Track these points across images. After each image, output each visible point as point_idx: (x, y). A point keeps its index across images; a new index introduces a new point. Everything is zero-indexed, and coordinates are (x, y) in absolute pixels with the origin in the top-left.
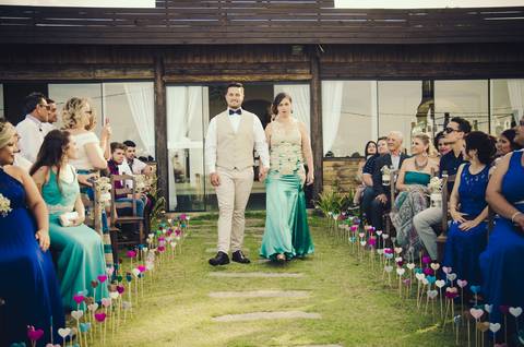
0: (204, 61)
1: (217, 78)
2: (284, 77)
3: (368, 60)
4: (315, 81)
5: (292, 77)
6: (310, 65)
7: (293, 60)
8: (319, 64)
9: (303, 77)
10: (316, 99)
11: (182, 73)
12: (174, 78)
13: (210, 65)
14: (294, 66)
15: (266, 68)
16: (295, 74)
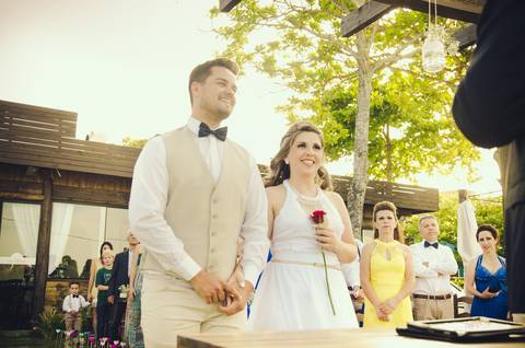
2: (15, 195)
3: (100, 187)
4: (47, 203)
5: (24, 197)
6: (43, 187)
7: (25, 180)
8: (52, 186)
9: (35, 197)
10: (46, 219)
14: (27, 185)
16: (28, 194)
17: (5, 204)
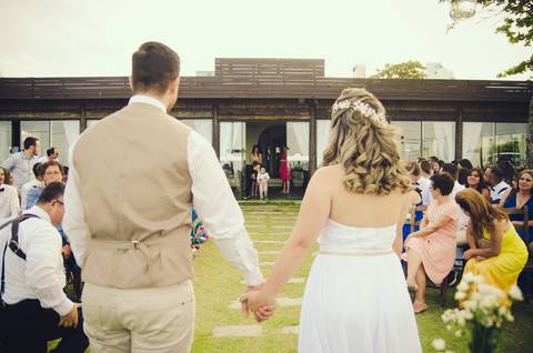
0: (244, 107)
1: (251, 117)
2: (293, 117)
4: (313, 120)
5: (298, 118)
6: (309, 110)
7: (299, 107)
8: (315, 109)
9: (305, 118)
10: (313, 131)
11: (230, 114)
12: (225, 117)
13: (247, 109)
14: (299, 110)
15: (281, 111)
16: (300, 115)
17: (288, 123)
